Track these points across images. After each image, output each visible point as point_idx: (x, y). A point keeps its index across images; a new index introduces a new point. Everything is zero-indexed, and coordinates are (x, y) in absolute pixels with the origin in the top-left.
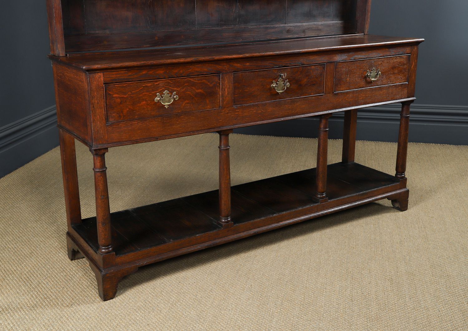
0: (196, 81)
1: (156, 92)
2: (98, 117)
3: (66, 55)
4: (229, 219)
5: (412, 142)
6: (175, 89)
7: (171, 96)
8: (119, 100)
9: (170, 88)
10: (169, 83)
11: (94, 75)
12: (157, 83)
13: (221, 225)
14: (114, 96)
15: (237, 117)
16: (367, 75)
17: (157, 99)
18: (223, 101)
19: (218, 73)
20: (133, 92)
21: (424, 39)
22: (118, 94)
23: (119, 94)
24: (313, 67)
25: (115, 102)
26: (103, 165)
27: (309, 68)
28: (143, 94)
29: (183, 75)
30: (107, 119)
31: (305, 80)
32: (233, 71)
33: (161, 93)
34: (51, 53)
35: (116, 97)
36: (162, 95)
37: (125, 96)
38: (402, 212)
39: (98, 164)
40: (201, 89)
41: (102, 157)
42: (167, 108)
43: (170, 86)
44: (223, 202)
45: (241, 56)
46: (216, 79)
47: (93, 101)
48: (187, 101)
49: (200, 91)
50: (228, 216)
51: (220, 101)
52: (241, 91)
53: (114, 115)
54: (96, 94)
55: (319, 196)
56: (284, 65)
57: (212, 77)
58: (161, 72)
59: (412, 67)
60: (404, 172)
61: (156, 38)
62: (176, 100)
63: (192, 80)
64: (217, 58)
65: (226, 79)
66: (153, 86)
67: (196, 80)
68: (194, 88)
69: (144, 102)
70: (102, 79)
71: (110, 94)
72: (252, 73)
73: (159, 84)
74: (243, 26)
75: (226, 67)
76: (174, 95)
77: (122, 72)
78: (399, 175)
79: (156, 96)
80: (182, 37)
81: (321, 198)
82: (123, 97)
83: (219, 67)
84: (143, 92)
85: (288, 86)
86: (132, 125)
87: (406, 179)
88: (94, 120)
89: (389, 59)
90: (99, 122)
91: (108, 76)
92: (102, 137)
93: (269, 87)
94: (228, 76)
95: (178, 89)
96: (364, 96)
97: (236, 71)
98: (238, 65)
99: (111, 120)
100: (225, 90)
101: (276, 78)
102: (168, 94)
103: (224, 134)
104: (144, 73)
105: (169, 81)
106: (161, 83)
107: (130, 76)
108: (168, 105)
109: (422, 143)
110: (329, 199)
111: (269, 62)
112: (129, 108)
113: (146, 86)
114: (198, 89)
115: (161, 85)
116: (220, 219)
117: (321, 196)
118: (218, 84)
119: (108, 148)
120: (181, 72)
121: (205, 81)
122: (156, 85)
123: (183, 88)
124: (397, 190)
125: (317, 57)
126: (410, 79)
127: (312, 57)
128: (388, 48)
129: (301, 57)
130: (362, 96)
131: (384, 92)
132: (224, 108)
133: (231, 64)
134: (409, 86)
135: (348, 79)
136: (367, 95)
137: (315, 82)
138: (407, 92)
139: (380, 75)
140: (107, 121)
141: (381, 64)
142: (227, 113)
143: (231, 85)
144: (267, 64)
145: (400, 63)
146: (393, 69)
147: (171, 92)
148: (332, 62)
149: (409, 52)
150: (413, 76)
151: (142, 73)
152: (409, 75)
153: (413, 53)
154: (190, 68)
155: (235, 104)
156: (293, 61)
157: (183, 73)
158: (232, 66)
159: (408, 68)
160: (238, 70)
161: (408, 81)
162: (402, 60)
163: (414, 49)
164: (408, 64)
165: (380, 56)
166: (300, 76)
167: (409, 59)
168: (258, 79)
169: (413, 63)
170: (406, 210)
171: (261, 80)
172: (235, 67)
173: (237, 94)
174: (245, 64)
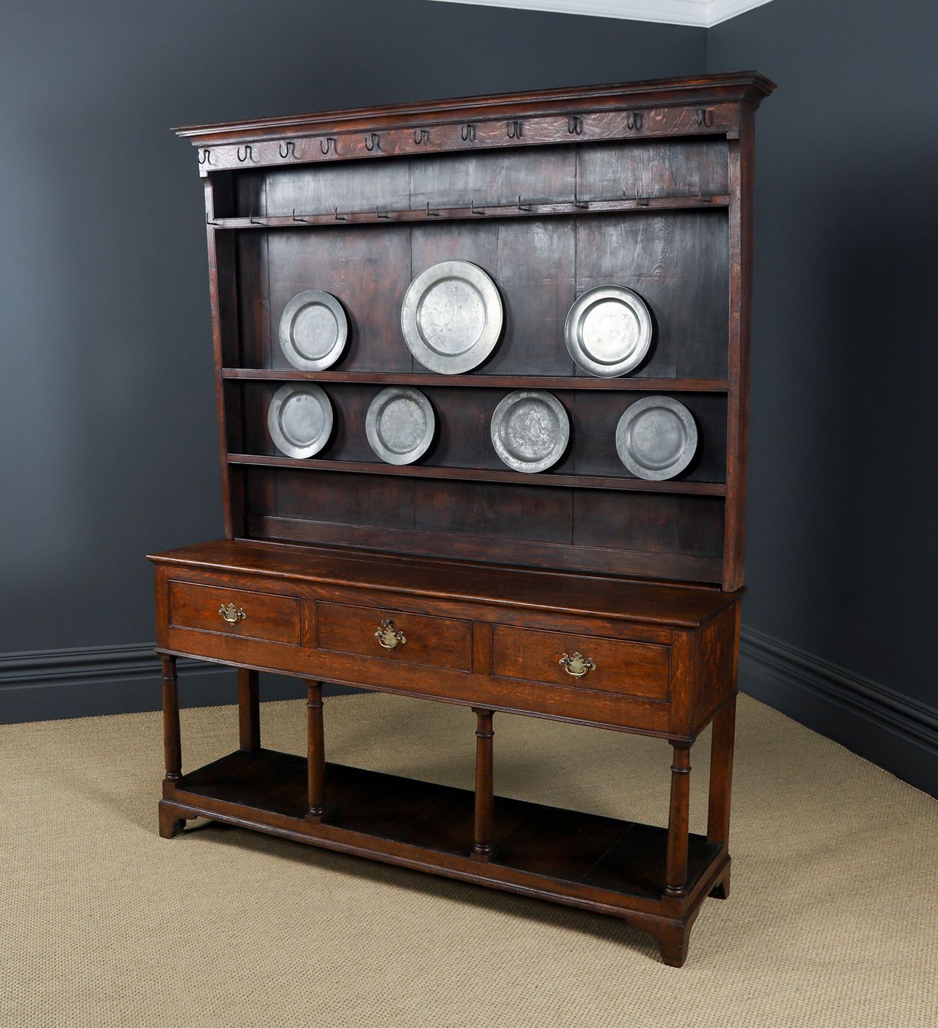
0: (267, 601)
1: (221, 602)
2: (161, 615)
3: (233, 538)
6: (243, 604)
7: (236, 612)
8: (181, 602)
9: (237, 602)
10: (234, 594)
11: (159, 567)
12: (222, 592)
14: (177, 595)
15: (323, 665)
16: (562, 662)
17: (221, 611)
18: (302, 636)
19: (295, 596)
22: (181, 594)
24: (447, 622)
25: (178, 603)
27: (440, 621)
28: (207, 601)
29: (251, 589)
32: (315, 598)
33: (226, 605)
35: (179, 597)
36: (227, 609)
41: (166, 663)
42: (232, 625)
43: (237, 599)
46: (293, 604)
47: (157, 596)
48: (258, 625)
49: (273, 614)
51: (299, 636)
52: (328, 630)
53: (178, 617)
54: (160, 588)
56: (394, 607)
57: (288, 600)
58: (225, 579)
59: (678, 674)
61: (356, 535)
62: (243, 618)
63: (263, 598)
65: (307, 608)
66: (218, 595)
67: (266, 599)
68: (265, 609)
69: (208, 612)
70: (165, 573)
71: (173, 592)
72: (345, 608)
73: (224, 593)
75: (306, 590)
76: (240, 612)
77: (185, 570)
79: (221, 608)
82: (186, 600)
84: (207, 599)
86: (193, 635)
88: (157, 618)
89: (615, 644)
90: (161, 622)
91: (171, 572)
92: (165, 640)
93: (370, 634)
94: (308, 604)
95: (246, 606)
96: (558, 699)
97: (320, 599)
98: (323, 592)
99: (173, 623)
100: (305, 622)
101: (384, 625)
102: (233, 608)
104: (207, 576)
105: (236, 593)
106: (227, 592)
107: (192, 575)
108: (234, 623)
111: (370, 597)
112: (192, 615)
113: (210, 592)
114: (270, 612)
115: (227, 596)
118: (296, 612)
120: (249, 584)
121: (278, 602)
123: (251, 606)
124: (653, 914)
125: (453, 607)
126: (673, 697)
127: (445, 606)
128: (609, 623)
129: (425, 602)
130: (553, 699)
131: (605, 704)
132: (304, 647)
133: (314, 588)
134: (672, 710)
135: (521, 660)
136: (565, 700)
137: (452, 649)
138: (669, 720)
139: (594, 669)
140: (170, 622)
141: (596, 649)
142: (309, 656)
143: (313, 617)
144: (367, 600)
145: (645, 659)
146: (627, 665)
147: (237, 608)
148: (486, 622)
149: (665, 642)
150: (683, 693)
151: (204, 576)
152: (671, 687)
153: (678, 645)
154: (260, 583)
155: (320, 645)
156: (409, 604)
157: (251, 586)
158: (314, 591)
159: (667, 673)
160: (323, 599)
161: (669, 700)
162: (650, 654)
163: (681, 637)
164: (667, 665)
165: (592, 633)
166: (424, 632)
167: (668, 654)
168: (355, 620)
169: (680, 665)
170: (679, 966)
171: (358, 621)
172: (319, 593)
173: (324, 633)
174: (332, 592)
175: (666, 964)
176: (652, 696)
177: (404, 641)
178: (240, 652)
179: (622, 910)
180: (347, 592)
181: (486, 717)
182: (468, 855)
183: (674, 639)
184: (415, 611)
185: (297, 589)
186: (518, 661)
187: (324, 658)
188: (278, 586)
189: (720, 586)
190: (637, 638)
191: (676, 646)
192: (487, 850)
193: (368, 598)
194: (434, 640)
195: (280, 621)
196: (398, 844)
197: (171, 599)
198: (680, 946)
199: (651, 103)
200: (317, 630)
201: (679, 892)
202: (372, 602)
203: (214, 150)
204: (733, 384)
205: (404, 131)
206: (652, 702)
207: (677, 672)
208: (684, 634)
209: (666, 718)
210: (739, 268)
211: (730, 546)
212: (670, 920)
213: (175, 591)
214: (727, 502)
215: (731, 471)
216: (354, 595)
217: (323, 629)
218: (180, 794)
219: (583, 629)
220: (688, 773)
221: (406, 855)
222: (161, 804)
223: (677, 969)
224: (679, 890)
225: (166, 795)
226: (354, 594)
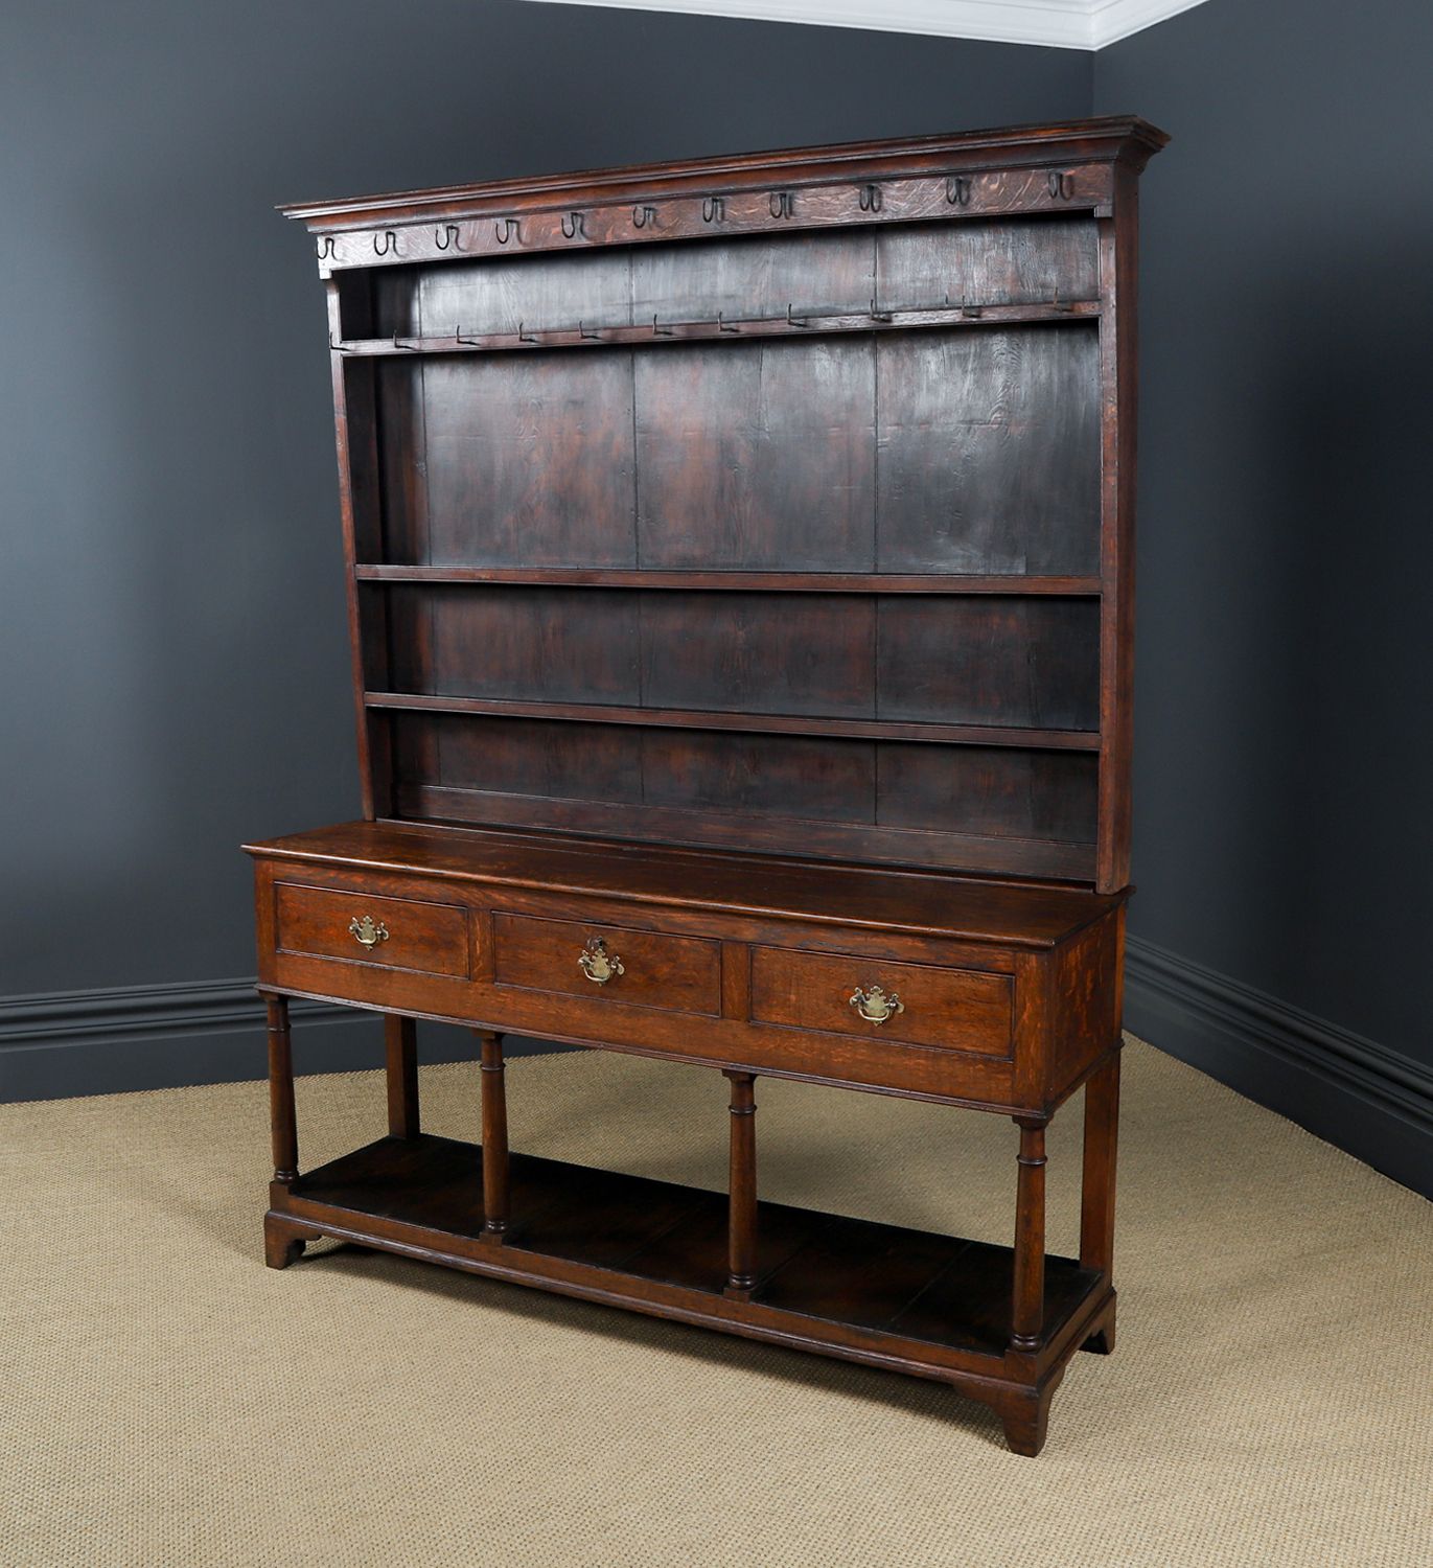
0: (420, 912)
1: (353, 915)
2: (264, 934)
6: (384, 918)
7: (375, 929)
8: (294, 914)
9: (376, 913)
10: (370, 903)
11: (260, 862)
12: (354, 899)
14: (287, 905)
15: (503, 1008)
16: (854, 1001)
17: (352, 928)
18: (472, 965)
19: (461, 905)
22: (293, 902)
23: (295, 904)
24: (685, 942)
25: (289, 916)
27: (672, 941)
28: (332, 913)
29: (396, 894)
32: (490, 908)
33: (360, 919)
35: (291, 908)
36: (361, 924)
38: (1016, 1456)
40: (430, 929)
42: (369, 949)
43: (375, 910)
46: (458, 916)
47: (259, 906)
48: (407, 948)
49: (429, 932)
51: (467, 964)
52: (510, 954)
53: (289, 937)
54: (262, 895)
56: (606, 920)
57: (451, 911)
58: (357, 880)
59: (1025, 1016)
60: (1033, 1335)
62: (385, 938)
63: (415, 908)
65: (478, 922)
66: (348, 903)
67: (419, 910)
68: (416, 925)
69: (333, 929)
70: (270, 872)
71: (282, 900)
72: (534, 923)
73: (356, 901)
74: (754, 813)
75: (476, 895)
76: (381, 930)
77: (299, 866)
78: (1018, 1337)
79: (352, 922)
82: (301, 911)
86: (313, 963)
88: (259, 938)
89: (931, 973)
90: (265, 944)
91: (279, 869)
92: (270, 971)
93: (570, 961)
94: (480, 916)
95: (391, 920)
96: (848, 1056)
97: (497, 908)
98: (501, 898)
99: (282, 946)
100: (476, 944)
101: (590, 947)
102: (371, 924)
106: (360, 900)
107: (309, 875)
108: (370, 945)
110: (753, 1298)
111: (570, 905)
112: (309, 933)
113: (335, 900)
114: (424, 928)
115: (361, 905)
116: (481, 1220)
118: (463, 929)
120: (393, 887)
121: (435, 914)
122: (353, 902)
123: (397, 920)
124: (994, 1377)
125: (694, 919)
126: (1018, 1052)
127: (680, 918)
128: (923, 942)
129: (653, 912)
130: (841, 1056)
131: (919, 1064)
132: (476, 981)
133: (488, 892)
134: (1018, 1071)
135: (793, 997)
136: (861, 1058)
137: (691, 982)
138: (1012, 1086)
139: (901, 1010)
140: (277, 944)
141: (904, 980)
142: (482, 994)
143: (488, 936)
144: (566, 910)
145: (976, 995)
146: (949, 1004)
147: (377, 922)
148: (742, 942)
149: (1005, 969)
150: (1032, 1046)
151: (330, 876)
152: (1016, 1038)
153: (1024, 975)
154: (409, 885)
155: (499, 979)
156: (630, 915)
157: (396, 890)
158: (489, 897)
159: (1009, 1016)
160: (501, 908)
161: (1012, 1055)
162: (984, 988)
163: (1028, 963)
164: (1009, 1003)
165: (898, 958)
166: (650, 956)
167: (1010, 988)
168: (549, 939)
169: (1028, 1005)
170: (1033, 1455)
171: (554, 941)
172: (496, 900)
173: (503, 960)
174: (516, 899)
175: (1014, 1452)
176: (987, 1051)
177: (621, 971)
178: (380, 989)
179: (947, 1372)
180: (537, 898)
181: (744, 1084)
182: (720, 1291)
183: (1017, 965)
184: (636, 926)
185: (464, 894)
186: (789, 1000)
187: (503, 997)
188: (436, 889)
189: (1092, 885)
190: (965, 965)
191: (1021, 977)
192: (748, 1283)
193: (567, 907)
194: (666, 970)
195: (439, 943)
196: (617, 1274)
197: (279, 912)
198: (1034, 1425)
199: (982, 164)
200: (494, 955)
201: (1032, 1344)
202: (574, 914)
203: (340, 238)
204: (1109, 583)
205: (620, 208)
206: (987, 1061)
207: (1023, 1014)
208: (1033, 957)
209: (1008, 1084)
210: (1114, 409)
211: (1107, 826)
212: (1018, 1385)
213: (283, 898)
214: (1102, 759)
215: (1107, 713)
216: (548, 903)
217: (502, 954)
218: (295, 1202)
219: (883, 951)
220: (1043, 1165)
221: (629, 1290)
222: (267, 1218)
223: (1030, 1459)
224: (1031, 1341)
225: (275, 1204)
226: (548, 901)
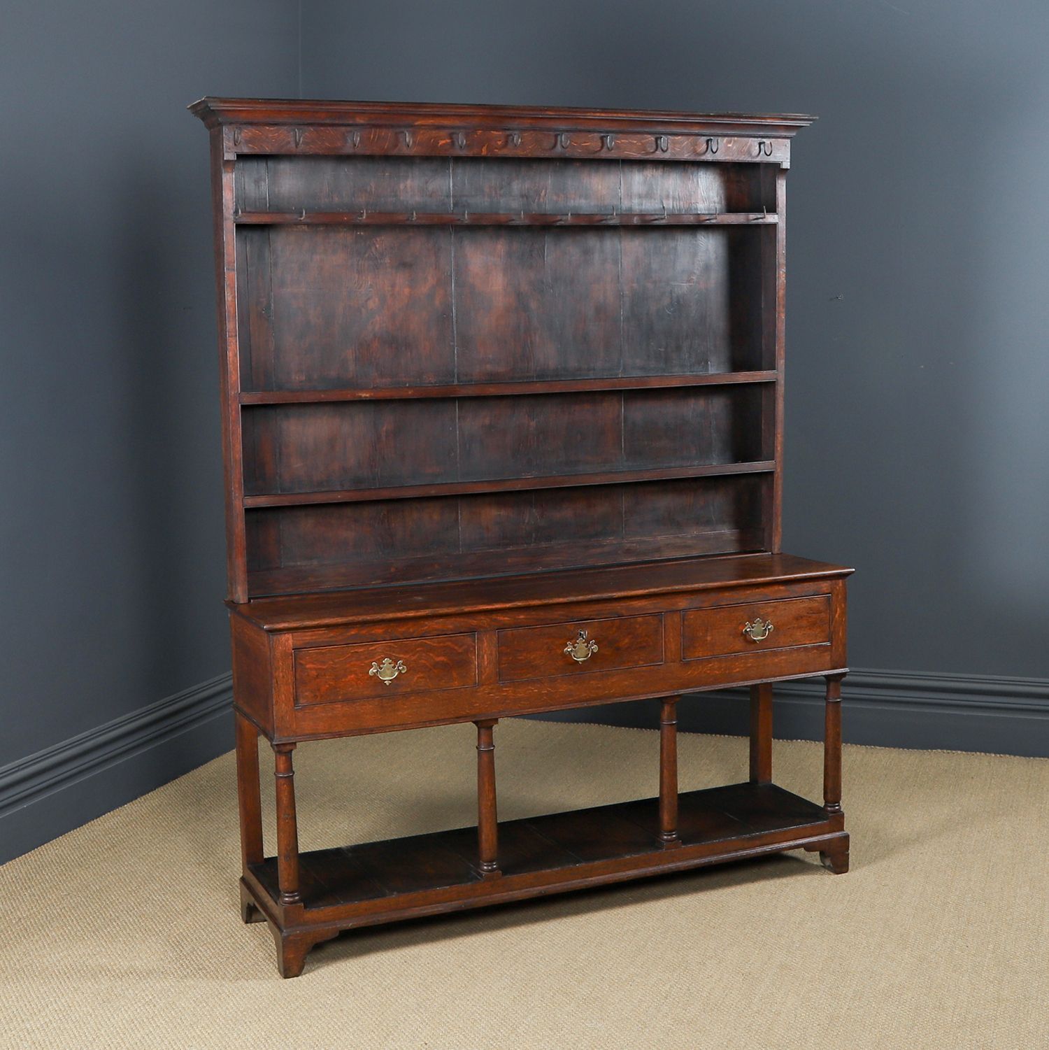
0: (435, 645)
1: (372, 660)
2: (283, 696)
3: (249, 601)
4: (495, 866)
5: (941, 749)
6: (401, 656)
7: (394, 667)
8: (314, 673)
9: (394, 654)
10: (390, 646)
11: (279, 637)
12: (373, 648)
13: (481, 875)
14: (308, 666)
15: (505, 700)
16: (746, 630)
17: (372, 671)
18: (480, 674)
19: (472, 631)
20: (336, 661)
21: (854, 570)
22: (313, 663)
23: (315, 664)
24: (640, 619)
25: (308, 675)
26: (290, 768)
27: (632, 620)
28: (352, 663)
29: (414, 635)
30: (296, 700)
31: (627, 641)
32: (496, 628)
33: (380, 662)
34: (228, 598)
35: (311, 669)
36: (381, 666)
37: (324, 667)
38: (836, 876)
39: (282, 766)
40: (444, 656)
41: (288, 755)
42: (388, 684)
43: (394, 652)
44: (483, 837)
45: (508, 605)
46: (469, 640)
47: (277, 674)
48: (422, 675)
49: (441, 658)
50: (493, 861)
51: (475, 675)
52: (511, 658)
53: (307, 694)
54: (280, 663)
55: (665, 837)
56: (585, 617)
57: (462, 637)
58: (379, 631)
59: (837, 616)
60: (839, 802)
61: (393, 570)
62: (403, 672)
63: (429, 643)
64: (467, 609)
65: (485, 641)
66: (366, 652)
67: (434, 643)
68: (431, 655)
69: (352, 676)
70: (291, 642)
71: (301, 664)
72: (531, 631)
73: (375, 649)
74: (544, 545)
75: (484, 620)
76: (400, 666)
77: (320, 632)
78: (830, 807)
79: (371, 666)
80: (436, 566)
81: (667, 841)
82: (320, 669)
83: (473, 622)
84: (352, 661)
85: (595, 651)
86: (333, 709)
87: (842, 816)
88: (277, 701)
89: (787, 603)
90: (284, 705)
91: (300, 638)
92: (288, 726)
93: (559, 652)
94: (488, 636)
95: (407, 656)
96: (742, 666)
97: (502, 627)
98: (505, 619)
99: (302, 701)
100: (483, 657)
101: (573, 638)
102: (390, 664)
103: (485, 725)
104: (353, 633)
105: (392, 645)
106: (379, 647)
107: (332, 637)
108: (390, 680)
109: (959, 752)
110: (684, 843)
111: (560, 613)
112: (329, 685)
113: (356, 652)
114: (438, 656)
115: (380, 651)
116: (478, 865)
117: (669, 837)
118: (472, 649)
119: (297, 744)
120: (411, 630)
121: (449, 643)
122: (372, 650)
123: (413, 655)
124: (824, 834)
125: (646, 603)
126: (833, 637)
127: (636, 604)
128: (784, 585)
129: (618, 605)
130: (738, 668)
131: (781, 660)
132: (483, 685)
133: (494, 617)
134: (833, 648)
135: (709, 638)
136: (749, 665)
137: (644, 644)
138: (831, 658)
139: (772, 629)
140: (296, 702)
141: (773, 611)
142: (489, 694)
143: (493, 649)
144: (556, 616)
145: (811, 610)
146: (797, 619)
147: (395, 661)
148: (677, 611)
149: (825, 592)
150: (841, 632)
151: (349, 634)
152: (832, 629)
153: (836, 592)
154: (426, 625)
155: (501, 679)
156: (603, 610)
157: (414, 632)
158: (494, 620)
159: (828, 618)
160: (506, 626)
161: (830, 640)
162: (815, 605)
163: (838, 585)
164: (828, 611)
165: (769, 598)
166: (616, 635)
167: (828, 601)
168: (541, 640)
169: (838, 609)
170: (846, 872)
171: (545, 641)
172: (502, 621)
173: (505, 664)
174: (517, 617)
175: (838, 874)
176: (817, 641)
177: (595, 648)
180: (533, 613)
183: (832, 587)
184: (608, 616)
186: (707, 640)
187: (506, 691)
188: (449, 624)
190: (806, 594)
191: (834, 594)
193: (557, 614)
195: (452, 664)
197: (297, 674)
200: (498, 662)
202: (562, 618)
204: (780, 375)
206: (818, 647)
207: (835, 615)
208: (839, 581)
209: (829, 657)
210: (784, 276)
211: (779, 513)
212: (837, 833)
213: (302, 661)
215: (779, 449)
216: (542, 615)
217: (504, 660)
218: (310, 914)
219: (760, 596)
223: (844, 874)
224: (837, 805)
225: (289, 923)
226: (542, 613)
